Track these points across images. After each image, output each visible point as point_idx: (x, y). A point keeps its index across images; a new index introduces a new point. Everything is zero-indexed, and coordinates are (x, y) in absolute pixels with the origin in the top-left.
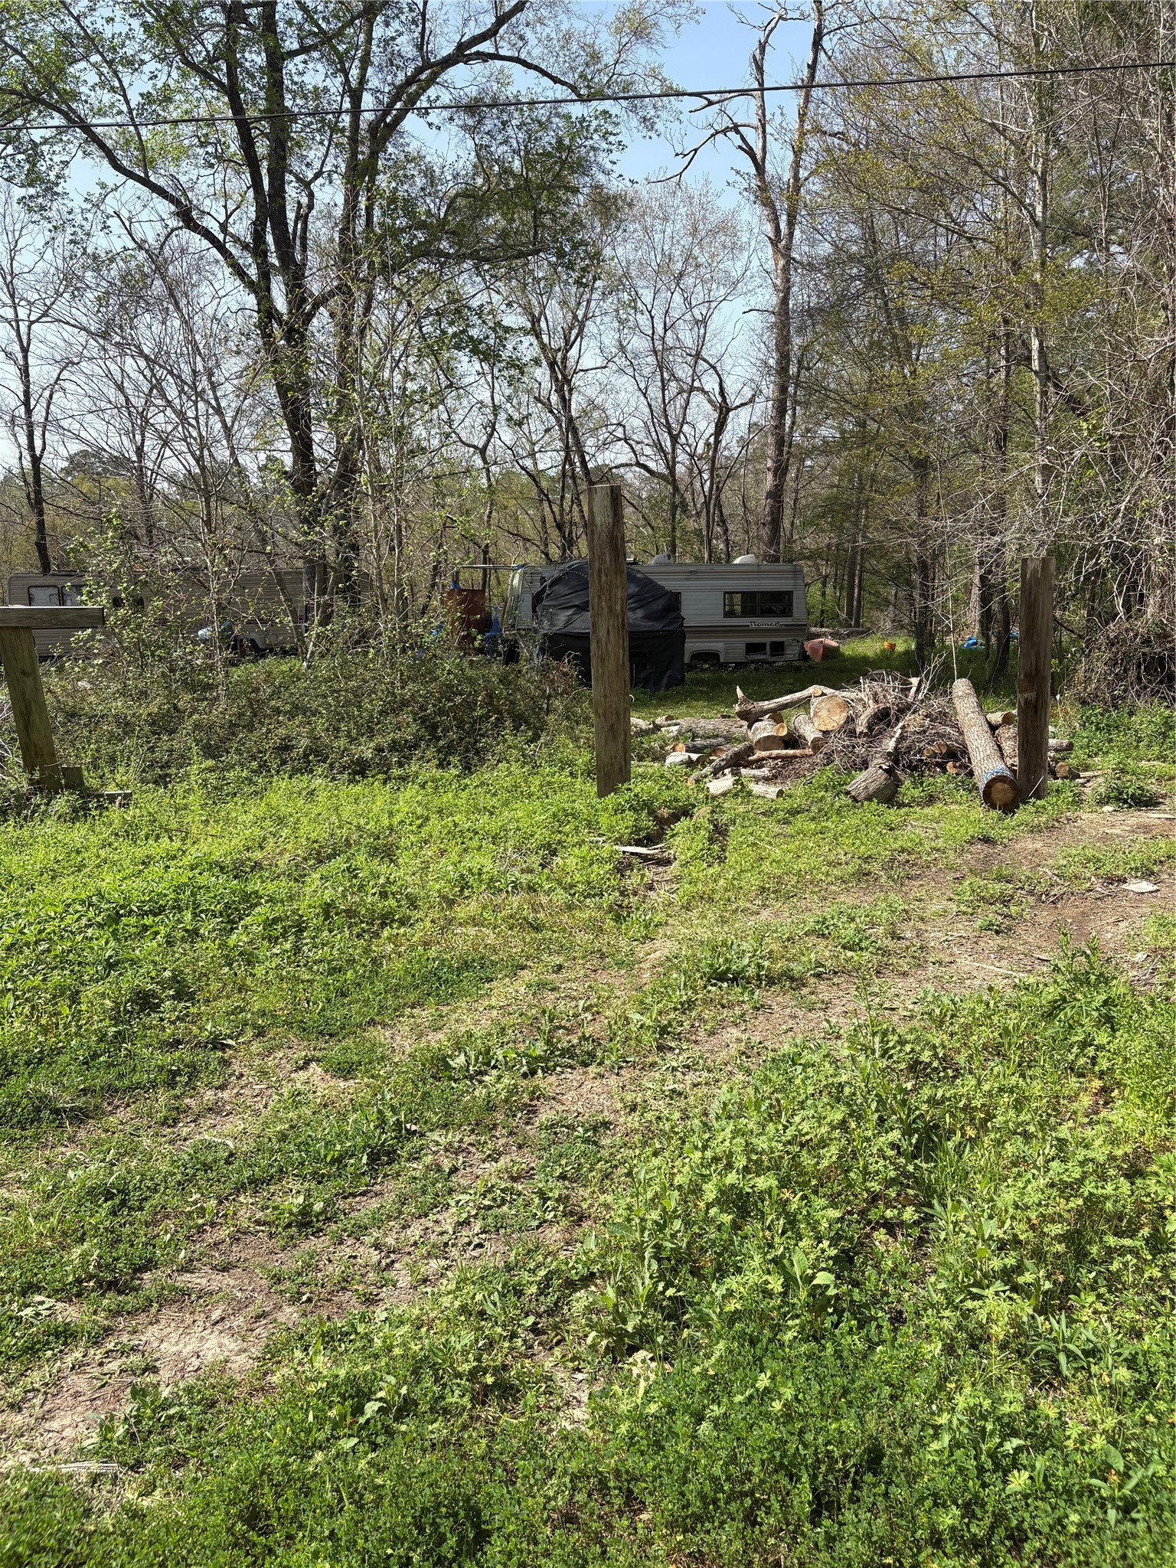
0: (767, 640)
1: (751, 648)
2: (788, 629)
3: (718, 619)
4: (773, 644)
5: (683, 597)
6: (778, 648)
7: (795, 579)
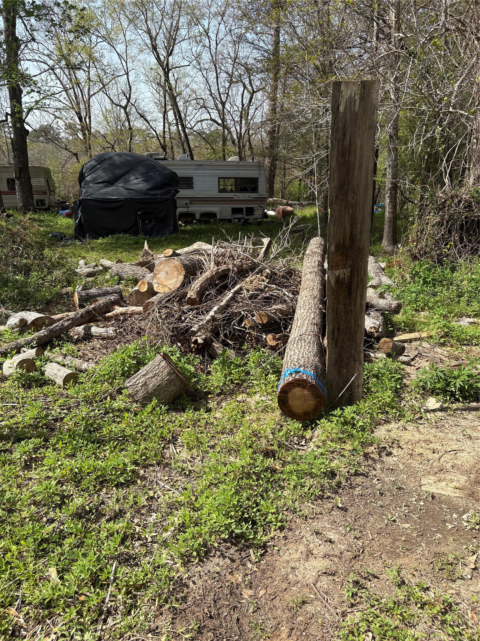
0: (244, 206)
1: (235, 211)
2: (256, 200)
3: (215, 193)
4: (247, 209)
5: (194, 180)
6: (250, 211)
7: (259, 170)
